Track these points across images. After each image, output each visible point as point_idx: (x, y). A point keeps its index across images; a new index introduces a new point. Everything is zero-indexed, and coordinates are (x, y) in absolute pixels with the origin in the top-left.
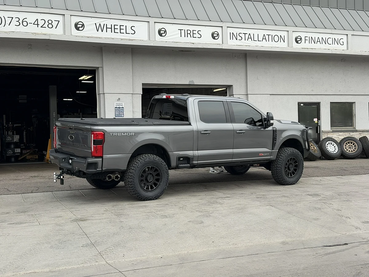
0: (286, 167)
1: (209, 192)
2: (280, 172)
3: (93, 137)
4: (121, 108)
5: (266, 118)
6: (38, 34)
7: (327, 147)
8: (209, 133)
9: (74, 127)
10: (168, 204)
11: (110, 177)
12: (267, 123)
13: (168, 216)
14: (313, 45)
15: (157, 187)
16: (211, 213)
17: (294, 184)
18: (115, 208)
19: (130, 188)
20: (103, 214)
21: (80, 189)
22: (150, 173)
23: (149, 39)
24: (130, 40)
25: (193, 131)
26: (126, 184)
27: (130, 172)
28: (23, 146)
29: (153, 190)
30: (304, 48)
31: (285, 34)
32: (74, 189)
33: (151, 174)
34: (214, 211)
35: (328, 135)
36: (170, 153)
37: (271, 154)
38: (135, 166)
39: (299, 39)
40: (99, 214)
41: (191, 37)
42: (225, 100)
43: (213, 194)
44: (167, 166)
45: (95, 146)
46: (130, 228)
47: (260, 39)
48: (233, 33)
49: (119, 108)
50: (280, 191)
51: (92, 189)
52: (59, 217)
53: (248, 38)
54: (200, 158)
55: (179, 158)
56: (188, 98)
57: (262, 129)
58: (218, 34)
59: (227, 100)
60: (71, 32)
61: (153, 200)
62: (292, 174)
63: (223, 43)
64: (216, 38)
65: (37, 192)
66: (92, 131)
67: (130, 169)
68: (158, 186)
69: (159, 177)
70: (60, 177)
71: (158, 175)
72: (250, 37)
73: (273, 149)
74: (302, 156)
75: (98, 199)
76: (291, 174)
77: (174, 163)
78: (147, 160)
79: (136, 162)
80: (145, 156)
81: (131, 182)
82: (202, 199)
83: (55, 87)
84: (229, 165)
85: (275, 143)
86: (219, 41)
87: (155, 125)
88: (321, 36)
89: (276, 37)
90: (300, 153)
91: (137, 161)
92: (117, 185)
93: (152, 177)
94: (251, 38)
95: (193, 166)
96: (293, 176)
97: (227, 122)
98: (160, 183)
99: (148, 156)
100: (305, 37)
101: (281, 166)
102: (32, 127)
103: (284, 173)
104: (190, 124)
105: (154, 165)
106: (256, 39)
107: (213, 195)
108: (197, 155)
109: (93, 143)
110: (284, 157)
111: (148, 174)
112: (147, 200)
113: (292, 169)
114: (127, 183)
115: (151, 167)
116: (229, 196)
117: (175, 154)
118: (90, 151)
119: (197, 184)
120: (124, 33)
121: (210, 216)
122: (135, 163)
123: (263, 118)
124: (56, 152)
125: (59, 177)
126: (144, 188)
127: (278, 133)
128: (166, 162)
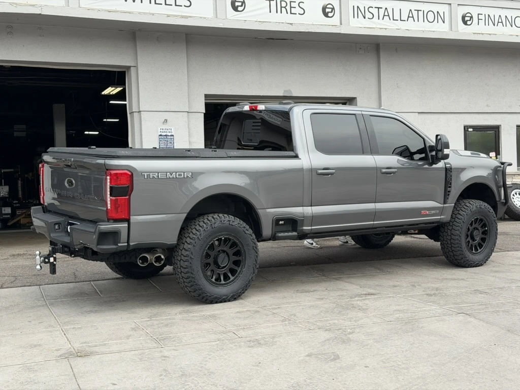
0: (467, 236)
1: (332, 282)
2: (458, 244)
3: (108, 181)
4: (170, 137)
5: (433, 146)
6: (20, 5)
7: (513, 200)
8: (332, 174)
9: (73, 163)
10: (259, 312)
11: (144, 259)
12: (436, 154)
13: (262, 342)
14: (491, 29)
15: (237, 276)
16: (350, 333)
17: (482, 265)
18: (155, 322)
19: (185, 280)
20: (128, 337)
21: (93, 279)
22: (222, 250)
23: (215, 16)
24: (183, 17)
25: (301, 170)
26: (177, 272)
27: (185, 249)
28: (16, 203)
29: (228, 283)
30: (478, 34)
31: (446, 8)
32: (82, 280)
33: (224, 251)
34: (354, 328)
35: (514, 180)
36: (260, 212)
37: (441, 211)
38: (194, 236)
39: (469, 19)
40: (121, 339)
41: (287, 13)
42: (360, 112)
43: (341, 287)
44: (254, 236)
45: (114, 198)
46: (182, 375)
47: (404, 17)
48: (358, 7)
49: (166, 135)
50: (463, 279)
51: (114, 279)
52: (35, 346)
53: (384, 15)
54: (315, 219)
55: (276, 221)
56: (291, 109)
57: (426, 166)
58: (333, 9)
59: (363, 113)
60: (79, 3)
61: (229, 301)
62: (478, 248)
63: (341, 24)
64: (330, 15)
65: (12, 286)
66: (107, 170)
67: (184, 244)
68: (239, 274)
69: (240, 258)
70: (49, 260)
71: (238, 253)
72: (386, 14)
73: (445, 203)
74: (495, 216)
75: (124, 301)
76: (475, 246)
77: (267, 230)
78: (216, 225)
79: (196, 229)
80: (213, 217)
81: (185, 268)
82: (322, 299)
83: (62, 106)
84: (360, 232)
85: (449, 192)
86: (335, 20)
87: (230, 157)
88: (504, 13)
89: (430, 14)
90: (492, 210)
91: (198, 228)
92: (161, 272)
93: (226, 258)
94: (388, 16)
95: (303, 236)
96: (479, 251)
97: (363, 152)
98: (241, 269)
99: (218, 218)
100: (478, 14)
101: (460, 232)
102: (31, 174)
103: (464, 245)
104: (296, 157)
105: (230, 235)
106: (397, 17)
107: (342, 290)
108: (310, 214)
109: (109, 193)
110: (465, 215)
111: (219, 251)
112: (216, 303)
113: (478, 239)
114: (179, 270)
115: (225, 239)
116: (371, 291)
117: (268, 212)
118: (105, 209)
119: (306, 267)
120: (171, 5)
121: (349, 340)
122: (194, 231)
123: (428, 145)
124: (44, 212)
125: (47, 260)
126: (212, 278)
127: (453, 174)
128: (252, 229)
